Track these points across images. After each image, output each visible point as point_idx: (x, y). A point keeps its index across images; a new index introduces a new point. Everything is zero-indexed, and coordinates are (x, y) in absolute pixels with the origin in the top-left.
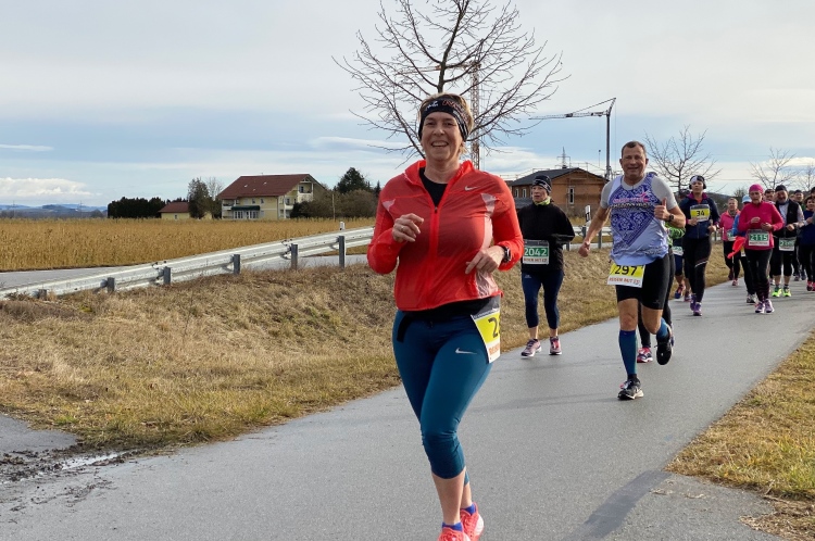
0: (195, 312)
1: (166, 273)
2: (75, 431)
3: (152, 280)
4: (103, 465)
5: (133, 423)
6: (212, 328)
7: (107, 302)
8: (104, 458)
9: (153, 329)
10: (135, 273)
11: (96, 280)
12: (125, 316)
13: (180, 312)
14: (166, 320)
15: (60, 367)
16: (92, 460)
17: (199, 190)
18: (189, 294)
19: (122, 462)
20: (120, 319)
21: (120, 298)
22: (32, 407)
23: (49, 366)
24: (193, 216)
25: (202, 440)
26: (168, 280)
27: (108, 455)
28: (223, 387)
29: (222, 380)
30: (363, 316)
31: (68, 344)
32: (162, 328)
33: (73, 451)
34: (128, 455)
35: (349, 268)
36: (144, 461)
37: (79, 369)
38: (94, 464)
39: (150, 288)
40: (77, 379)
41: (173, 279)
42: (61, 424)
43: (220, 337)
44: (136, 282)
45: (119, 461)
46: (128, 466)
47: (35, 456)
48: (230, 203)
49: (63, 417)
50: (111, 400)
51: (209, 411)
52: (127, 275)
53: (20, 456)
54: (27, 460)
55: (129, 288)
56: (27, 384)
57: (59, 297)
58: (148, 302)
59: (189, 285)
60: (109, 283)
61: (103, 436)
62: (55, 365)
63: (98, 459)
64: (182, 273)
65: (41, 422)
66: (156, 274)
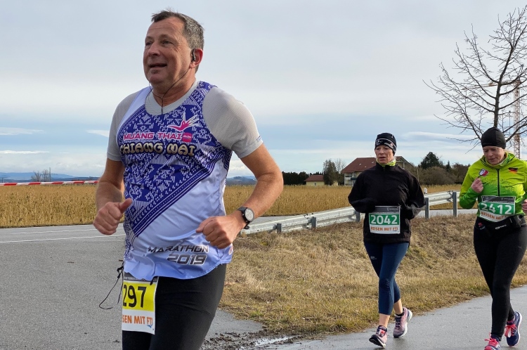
0: (331, 246)
1: (313, 221)
2: (262, 321)
3: (304, 225)
4: (280, 344)
5: (298, 318)
6: (343, 257)
7: (277, 238)
8: (280, 339)
9: (306, 256)
10: (294, 221)
11: (269, 225)
12: (288, 248)
13: (323, 246)
14: (313, 251)
15: (251, 280)
16: (273, 341)
17: (330, 167)
18: (328, 235)
19: (291, 343)
20: (285, 250)
21: (285, 237)
22: (235, 305)
23: (243, 279)
24: (326, 183)
25: (341, 331)
26: (314, 225)
27: (283, 337)
28: (352, 296)
29: (351, 292)
30: (442, 251)
31: (254, 265)
32: (311, 257)
33: (261, 335)
34: (295, 338)
35: (432, 219)
36: (305, 343)
37: (262, 282)
38: (274, 343)
39: (303, 230)
40: (261, 288)
41: (317, 225)
42: (253, 316)
43: (348, 264)
44: (294, 226)
45: (290, 342)
46: (296, 346)
47: (238, 336)
48: (350, 175)
49: (254, 312)
50: (283, 303)
51: (344, 312)
52: (289, 222)
53: (230, 336)
54: (234, 339)
55: (290, 230)
56: (231, 290)
57: (248, 235)
58: (303, 240)
59: (328, 229)
60: (278, 227)
61: (279, 325)
62: (248, 278)
63: (277, 340)
64: (323, 221)
65: (241, 315)
66: (307, 221)
